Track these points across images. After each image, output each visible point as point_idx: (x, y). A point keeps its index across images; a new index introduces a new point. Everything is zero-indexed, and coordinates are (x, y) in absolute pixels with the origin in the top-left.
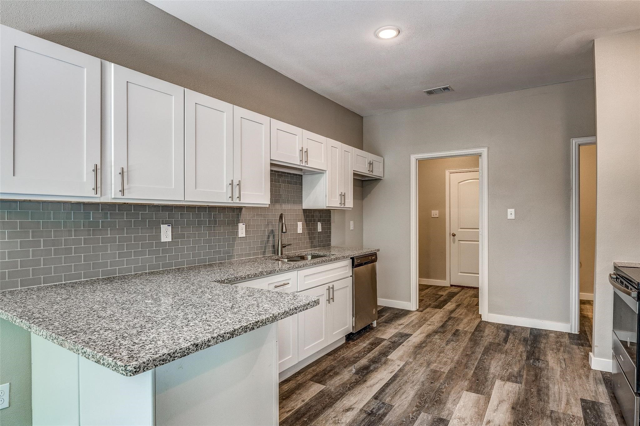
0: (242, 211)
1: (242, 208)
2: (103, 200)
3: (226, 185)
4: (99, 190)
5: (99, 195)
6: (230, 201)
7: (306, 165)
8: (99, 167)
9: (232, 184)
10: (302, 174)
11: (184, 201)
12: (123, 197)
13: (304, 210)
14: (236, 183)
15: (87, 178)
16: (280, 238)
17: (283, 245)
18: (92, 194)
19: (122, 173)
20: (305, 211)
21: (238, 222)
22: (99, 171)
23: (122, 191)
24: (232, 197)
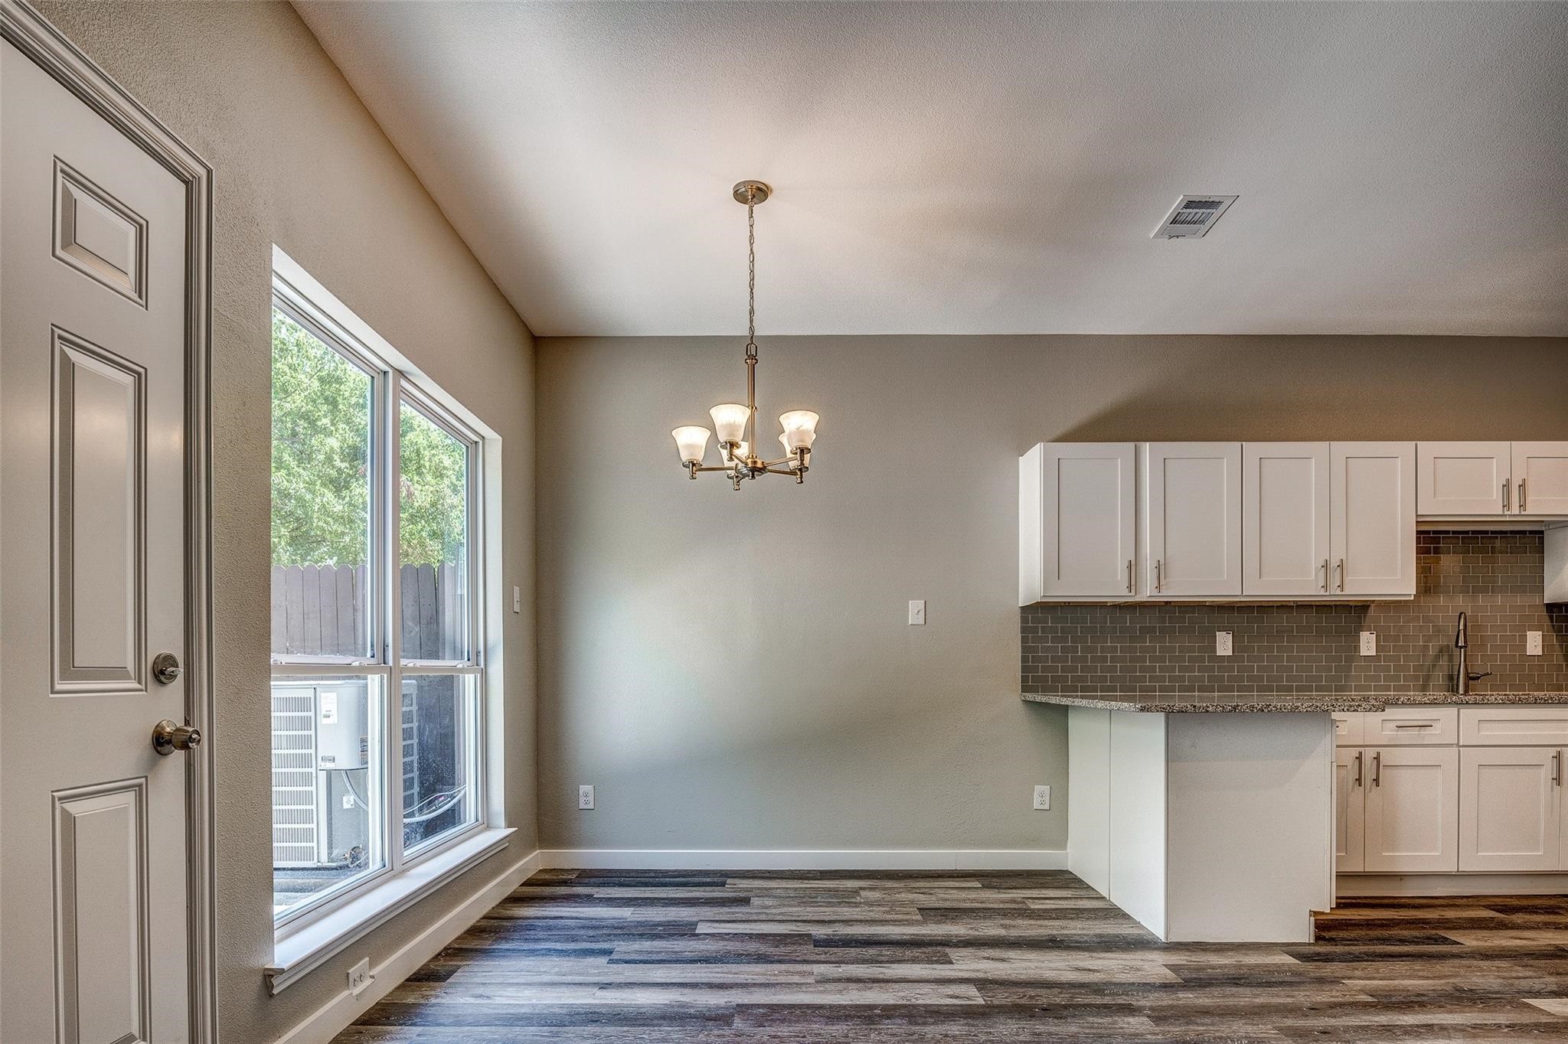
0: (1369, 611)
1: (1369, 606)
2: (1138, 599)
3: (1316, 568)
4: (1133, 588)
5: (1133, 593)
6: (1322, 592)
7: (1523, 513)
8: (1133, 563)
9: (1326, 566)
10: (1543, 529)
11: (1242, 595)
12: (1159, 594)
13: (1548, 605)
14: (1335, 563)
15: (1122, 576)
16: (1462, 660)
17: (1471, 675)
18: (1126, 592)
19: (1158, 567)
20: (1551, 607)
21: (1360, 628)
22: (1133, 568)
23: (1159, 587)
24: (1325, 587)
